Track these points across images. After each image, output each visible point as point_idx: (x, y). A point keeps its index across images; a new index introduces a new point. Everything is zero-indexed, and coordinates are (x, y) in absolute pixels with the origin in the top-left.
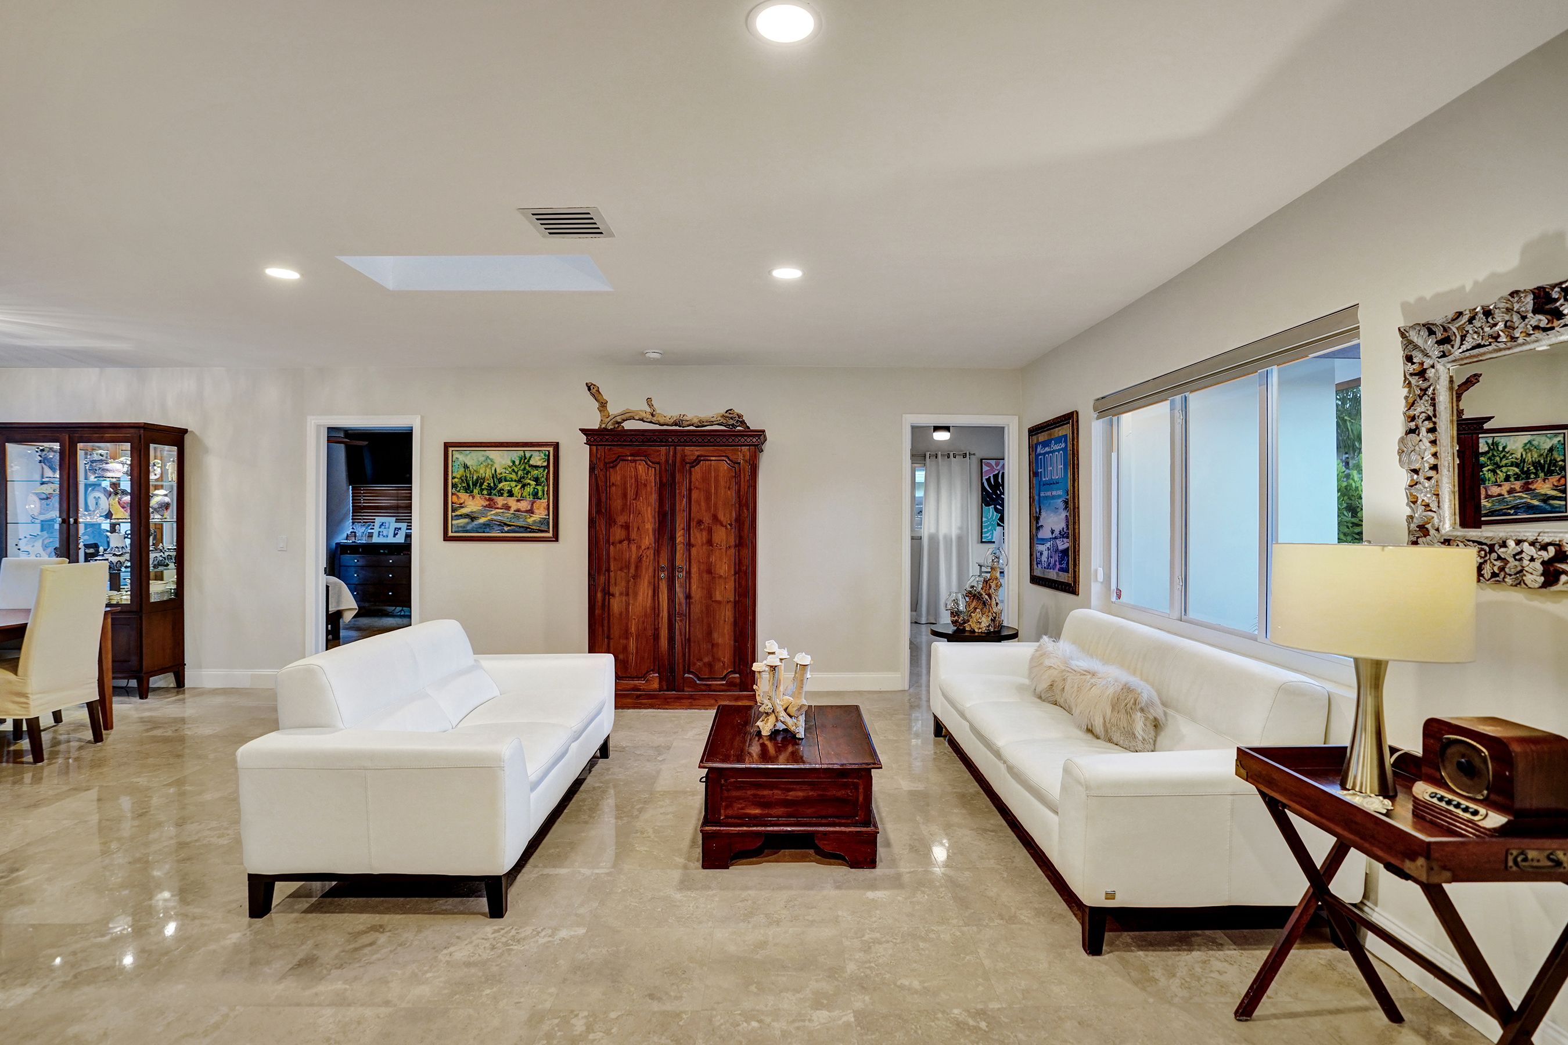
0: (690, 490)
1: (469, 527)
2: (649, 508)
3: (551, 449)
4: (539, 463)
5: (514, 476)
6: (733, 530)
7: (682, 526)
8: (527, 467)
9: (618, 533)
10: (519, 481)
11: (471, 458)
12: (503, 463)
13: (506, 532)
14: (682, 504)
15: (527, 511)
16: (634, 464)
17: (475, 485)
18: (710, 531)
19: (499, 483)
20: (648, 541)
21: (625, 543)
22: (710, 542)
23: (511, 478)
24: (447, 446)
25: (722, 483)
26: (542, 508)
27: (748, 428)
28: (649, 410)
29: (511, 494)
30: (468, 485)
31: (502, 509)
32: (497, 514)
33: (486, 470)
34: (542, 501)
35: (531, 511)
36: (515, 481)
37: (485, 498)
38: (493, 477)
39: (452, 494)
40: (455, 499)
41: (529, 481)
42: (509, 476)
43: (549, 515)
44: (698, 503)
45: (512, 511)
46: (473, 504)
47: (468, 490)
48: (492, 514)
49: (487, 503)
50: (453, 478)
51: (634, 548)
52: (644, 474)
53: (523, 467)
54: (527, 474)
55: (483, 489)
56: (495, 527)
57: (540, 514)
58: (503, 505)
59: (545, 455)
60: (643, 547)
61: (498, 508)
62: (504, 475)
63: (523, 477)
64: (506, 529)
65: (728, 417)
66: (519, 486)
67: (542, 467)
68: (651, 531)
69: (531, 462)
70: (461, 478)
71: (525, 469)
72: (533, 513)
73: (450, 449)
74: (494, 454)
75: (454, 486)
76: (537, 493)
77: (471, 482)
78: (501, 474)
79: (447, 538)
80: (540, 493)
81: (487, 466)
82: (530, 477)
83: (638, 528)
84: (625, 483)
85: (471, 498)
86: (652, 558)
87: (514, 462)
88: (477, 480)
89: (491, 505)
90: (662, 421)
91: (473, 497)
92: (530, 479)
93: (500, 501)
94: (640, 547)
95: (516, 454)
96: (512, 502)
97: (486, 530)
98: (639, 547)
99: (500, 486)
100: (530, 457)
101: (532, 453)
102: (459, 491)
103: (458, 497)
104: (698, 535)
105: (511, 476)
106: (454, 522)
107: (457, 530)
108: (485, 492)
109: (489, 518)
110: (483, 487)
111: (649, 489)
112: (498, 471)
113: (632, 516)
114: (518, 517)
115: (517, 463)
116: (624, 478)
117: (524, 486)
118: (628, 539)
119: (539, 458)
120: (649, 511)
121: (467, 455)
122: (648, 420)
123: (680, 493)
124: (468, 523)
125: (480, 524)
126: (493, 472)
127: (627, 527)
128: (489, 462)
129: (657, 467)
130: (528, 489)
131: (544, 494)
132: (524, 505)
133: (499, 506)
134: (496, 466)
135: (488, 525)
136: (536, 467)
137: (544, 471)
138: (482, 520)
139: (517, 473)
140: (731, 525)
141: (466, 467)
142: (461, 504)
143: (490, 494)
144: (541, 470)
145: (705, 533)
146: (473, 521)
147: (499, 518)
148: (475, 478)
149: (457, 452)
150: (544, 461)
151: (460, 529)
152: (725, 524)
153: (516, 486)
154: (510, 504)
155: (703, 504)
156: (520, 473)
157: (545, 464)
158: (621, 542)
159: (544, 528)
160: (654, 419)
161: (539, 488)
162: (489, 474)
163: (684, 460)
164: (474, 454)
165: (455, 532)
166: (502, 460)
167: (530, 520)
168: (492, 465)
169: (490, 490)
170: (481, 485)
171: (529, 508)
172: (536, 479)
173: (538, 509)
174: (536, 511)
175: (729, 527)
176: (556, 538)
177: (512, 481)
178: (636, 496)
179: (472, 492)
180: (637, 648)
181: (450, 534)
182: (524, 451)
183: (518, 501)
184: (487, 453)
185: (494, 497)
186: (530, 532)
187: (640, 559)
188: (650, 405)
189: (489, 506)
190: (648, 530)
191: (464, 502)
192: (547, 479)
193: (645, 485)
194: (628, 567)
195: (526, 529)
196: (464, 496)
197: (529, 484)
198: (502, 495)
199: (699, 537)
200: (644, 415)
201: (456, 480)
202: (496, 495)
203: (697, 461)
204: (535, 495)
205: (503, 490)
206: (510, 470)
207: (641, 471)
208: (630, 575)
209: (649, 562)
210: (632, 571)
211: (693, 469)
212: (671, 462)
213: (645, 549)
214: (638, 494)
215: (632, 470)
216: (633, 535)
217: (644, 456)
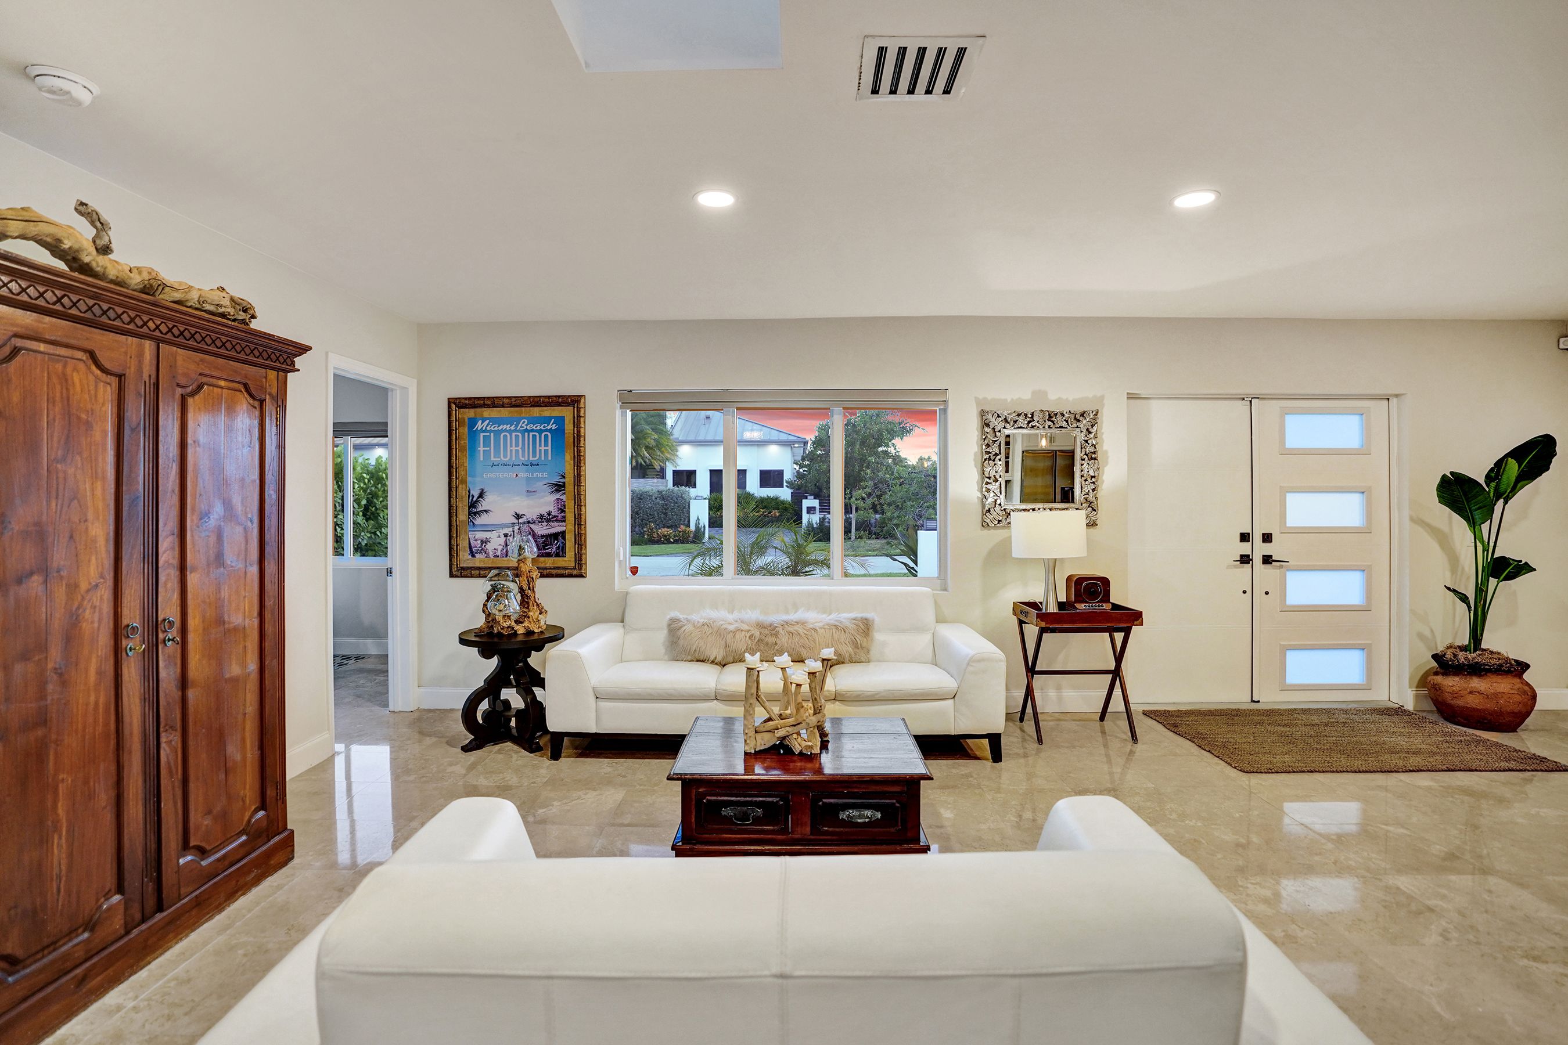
2: (99, 484)
7: (170, 525)
14: (170, 477)
16: (59, 367)
18: (215, 536)
20: (94, 567)
21: (37, 579)
22: (217, 559)
27: (259, 328)
28: (84, 233)
51: (60, 593)
52: (87, 396)
60: (84, 586)
68: (101, 543)
86: (106, 610)
94: (76, 586)
98: (73, 588)
104: (197, 545)
111: (94, 434)
113: (54, 504)
118: (44, 569)
120: (99, 492)
123: (166, 450)
127: (39, 534)
129: (115, 382)
145: (209, 541)
155: (202, 478)
158: (23, 580)
163: (172, 378)
180: (70, 855)
187: (77, 620)
190: (94, 541)
193: (88, 424)
194: (43, 647)
203: (194, 385)
207: (78, 388)
208: (50, 665)
209: (100, 621)
210: (55, 655)
211: (190, 400)
212: (146, 377)
213: (88, 591)
214: (69, 441)
215: (55, 380)
216: (59, 557)
217: (85, 351)
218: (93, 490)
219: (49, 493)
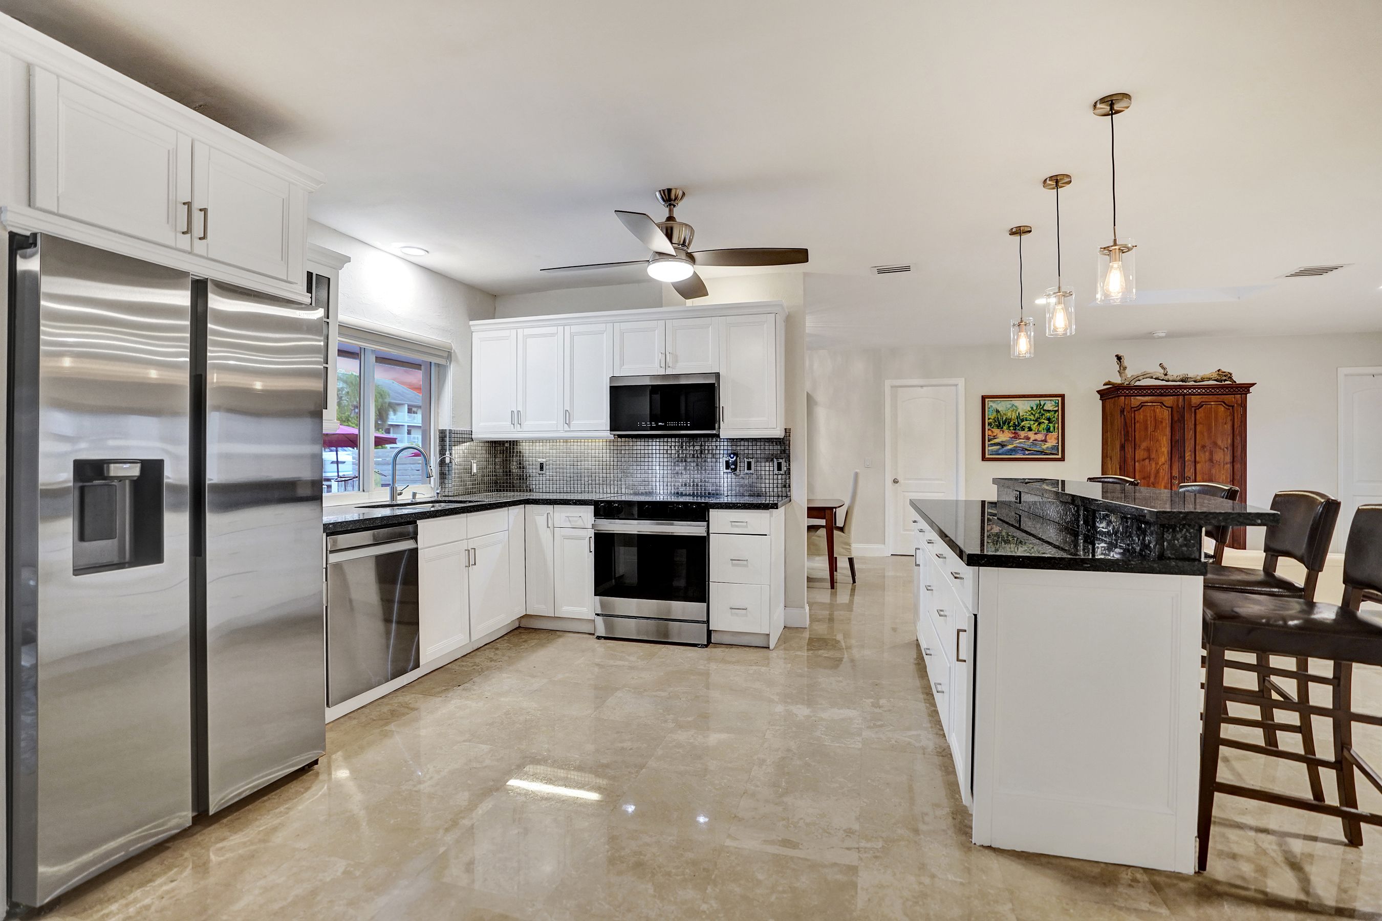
0: (1195, 425)
1: (1000, 452)
3: (1060, 399)
4: (1051, 408)
5: (1032, 417)
6: (1229, 452)
7: (1189, 449)
8: (1042, 411)
9: (1140, 454)
10: (1036, 421)
11: (1002, 406)
12: (1025, 408)
13: (1027, 455)
14: (1189, 434)
15: (1042, 441)
16: (1153, 408)
17: (1004, 423)
18: (1211, 453)
19: (1022, 422)
20: (1164, 458)
21: (1147, 461)
22: (1211, 460)
23: (1031, 419)
24: (984, 398)
25: (1221, 421)
26: (1053, 439)
27: (1235, 382)
28: (1162, 371)
29: (1030, 429)
30: (999, 423)
31: (1023, 439)
32: (1020, 443)
33: (1012, 414)
34: (1053, 433)
35: (1045, 441)
36: (1033, 420)
37: (1012, 432)
38: (1017, 418)
39: (988, 430)
40: (990, 433)
41: (1043, 421)
42: (1029, 417)
43: (1058, 443)
44: (1202, 433)
45: (1031, 441)
46: (1003, 436)
47: (999, 426)
48: (1017, 443)
49: (1013, 435)
50: (989, 419)
52: (1160, 415)
53: (1039, 411)
54: (1042, 415)
55: (1010, 426)
56: (1020, 452)
57: (1052, 442)
58: (1025, 437)
59: (1055, 403)
60: (1160, 464)
61: (1021, 439)
62: (1025, 416)
63: (1039, 418)
64: (1027, 452)
65: (1222, 375)
66: (1037, 424)
67: (1053, 411)
68: (1166, 452)
69: (1045, 408)
70: (994, 419)
71: (1040, 412)
72: (1046, 442)
73: (987, 400)
74: (1018, 403)
75: (990, 424)
76: (1049, 429)
77: (1001, 422)
78: (1023, 416)
79: (984, 458)
80: (1052, 429)
81: (1012, 411)
82: (1044, 418)
83: (1157, 451)
84: (1147, 421)
85: (1001, 432)
86: (1167, 470)
87: (1032, 408)
88: (1006, 420)
89: (1016, 437)
90: (1171, 379)
91: (1003, 432)
92: (1044, 419)
93: (1022, 434)
94: (1158, 464)
95: (1034, 403)
96: (1031, 435)
97: (1012, 454)
98: (1157, 464)
99: (1023, 424)
100: (1044, 405)
101: (1046, 401)
102: (993, 428)
103: (992, 432)
104: (1202, 455)
105: (1030, 417)
106: (990, 448)
107: (991, 453)
108: (1012, 428)
109: (1014, 445)
110: (1010, 425)
111: (1164, 424)
112: (1021, 414)
113: (1151, 442)
114: (1036, 445)
115: (1035, 408)
116: (1145, 416)
117: (1039, 424)
118: (1149, 458)
119: (1051, 405)
120: (1164, 439)
121: (998, 404)
122: (1162, 379)
123: (1188, 427)
124: (999, 449)
125: (1008, 449)
126: (1017, 414)
127: (1148, 450)
128: (1014, 408)
129: (1170, 409)
130: (1043, 426)
131: (1055, 430)
132: (1040, 437)
133: (1022, 437)
134: (1019, 410)
135: (1014, 450)
136: (1049, 411)
137: (1055, 413)
138: (1010, 447)
139: (1034, 415)
140: (1227, 448)
141: (998, 411)
142: (994, 436)
143: (1015, 430)
144: (1053, 413)
145: (1207, 454)
146: (1003, 447)
147: (1022, 445)
148: (1004, 419)
149: (991, 402)
150: (1056, 407)
151: (994, 453)
152: (1222, 447)
153: (1034, 424)
154: (1030, 436)
155: (1206, 434)
156: (1037, 415)
157: (1056, 409)
158: (1144, 460)
159: (1055, 452)
160: (1166, 378)
161: (1051, 425)
162: (1014, 416)
163: (1191, 405)
164: (1003, 403)
165: (990, 455)
166: (1023, 407)
167: (1044, 447)
168: (1016, 410)
169: (1015, 427)
170: (1009, 424)
171: (1043, 438)
172: (1049, 419)
173: (1050, 439)
174: (1048, 440)
175: (1225, 449)
176: (1063, 459)
177: (1031, 420)
178: (1155, 429)
179: (1002, 428)
181: (987, 456)
182: (1040, 400)
183: (1036, 434)
184: (1013, 402)
185: (1018, 431)
186: (1044, 455)
187: (1158, 472)
188: (1164, 368)
189: (1014, 437)
190: (1164, 452)
191: (997, 435)
192: (1058, 419)
193: (1162, 422)
195: (1042, 453)
196: (996, 431)
197: (1043, 422)
198: (1024, 430)
199: (1202, 457)
200: (1160, 375)
201: (991, 420)
202: (1019, 430)
203: (1200, 406)
204: (1048, 430)
205: (1025, 426)
206: (1030, 413)
207: (1158, 413)
208: (1151, 482)
209: (1165, 473)
210: (1152, 479)
211: (1197, 411)
212: (1180, 406)
213: (1162, 465)
214: (1156, 428)
215: (1152, 412)
216: (1153, 456)
217: (1160, 403)
218: (1163, 439)
219: (1150, 440)
